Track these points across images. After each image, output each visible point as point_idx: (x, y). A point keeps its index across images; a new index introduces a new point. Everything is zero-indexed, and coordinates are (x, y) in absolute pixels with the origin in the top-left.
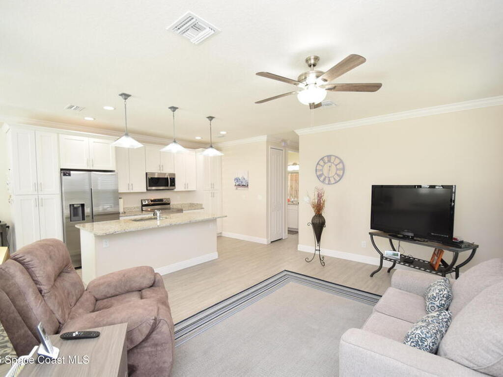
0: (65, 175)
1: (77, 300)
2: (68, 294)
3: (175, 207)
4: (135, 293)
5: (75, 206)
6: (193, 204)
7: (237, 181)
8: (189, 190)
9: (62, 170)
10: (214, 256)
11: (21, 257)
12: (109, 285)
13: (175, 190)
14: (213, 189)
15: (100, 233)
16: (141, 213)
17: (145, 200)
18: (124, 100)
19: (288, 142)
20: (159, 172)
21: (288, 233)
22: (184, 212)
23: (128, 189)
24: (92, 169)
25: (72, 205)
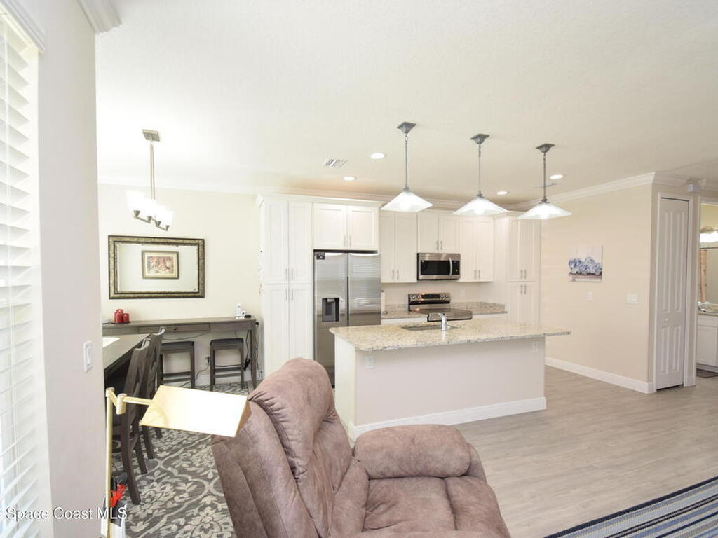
0: (318, 258)
1: (343, 478)
2: (331, 466)
3: (457, 308)
4: (433, 479)
5: (328, 300)
6: (488, 304)
7: (575, 266)
8: (480, 281)
9: (315, 251)
10: (539, 403)
11: (268, 400)
12: (389, 455)
13: (460, 280)
14: (523, 279)
15: (365, 346)
16: (407, 315)
17: (413, 295)
18: (405, 134)
19: (703, 183)
20: (437, 252)
21: (697, 375)
22: (474, 317)
23: (393, 278)
24: (350, 249)
25: (325, 299)
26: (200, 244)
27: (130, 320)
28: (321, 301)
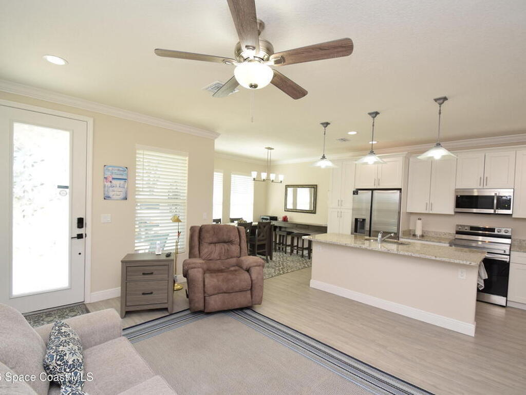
5: (358, 220)
9: (356, 189)
17: (459, 226)
20: (480, 187)
23: (426, 209)
24: (378, 187)
25: (356, 220)
26: (314, 188)
27: (288, 220)
28: (354, 219)
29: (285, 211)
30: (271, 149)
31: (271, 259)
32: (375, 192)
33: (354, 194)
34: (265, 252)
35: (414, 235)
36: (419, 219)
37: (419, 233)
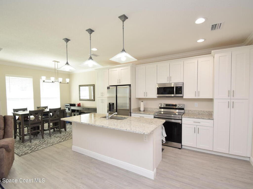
9: (109, 86)
14: (231, 98)
20: (168, 82)
23: (144, 96)
24: (120, 84)
25: (109, 103)
26: (94, 86)
28: (109, 104)
29: (80, 100)
30: (58, 62)
31: (65, 130)
32: (118, 86)
33: (108, 89)
34: (58, 127)
35: (140, 111)
36: (142, 101)
37: (142, 109)
